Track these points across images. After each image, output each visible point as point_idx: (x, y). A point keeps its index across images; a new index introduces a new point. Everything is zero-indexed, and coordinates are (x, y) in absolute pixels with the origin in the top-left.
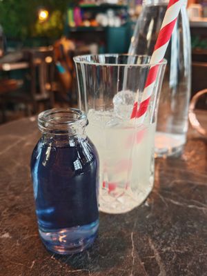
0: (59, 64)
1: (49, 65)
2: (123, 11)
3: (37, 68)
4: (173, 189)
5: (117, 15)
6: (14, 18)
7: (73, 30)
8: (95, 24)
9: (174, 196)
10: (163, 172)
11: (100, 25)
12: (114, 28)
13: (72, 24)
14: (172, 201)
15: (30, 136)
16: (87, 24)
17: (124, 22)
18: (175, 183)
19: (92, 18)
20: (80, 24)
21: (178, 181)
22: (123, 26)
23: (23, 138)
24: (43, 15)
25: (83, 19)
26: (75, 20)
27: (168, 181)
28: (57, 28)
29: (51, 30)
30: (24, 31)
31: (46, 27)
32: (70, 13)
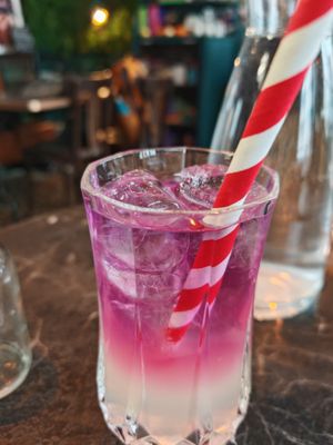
0: (120, 101)
1: (104, 102)
2: (230, 11)
3: (84, 107)
4: (289, 403)
5: (219, 17)
6: (52, 22)
7: (147, 43)
8: (183, 32)
9: (291, 421)
10: (273, 357)
11: (191, 34)
12: (214, 39)
13: (145, 32)
14: (284, 433)
15: (42, 256)
16: (169, 32)
17: (232, 29)
18: (296, 387)
19: (179, 23)
20: (159, 32)
21: (303, 381)
22: (229, 35)
23: (29, 262)
24: (100, 16)
25: (164, 24)
26: (151, 25)
27: (281, 381)
28: (121, 39)
29: (112, 42)
30: (68, 42)
31: (104, 36)
32: (143, 15)
